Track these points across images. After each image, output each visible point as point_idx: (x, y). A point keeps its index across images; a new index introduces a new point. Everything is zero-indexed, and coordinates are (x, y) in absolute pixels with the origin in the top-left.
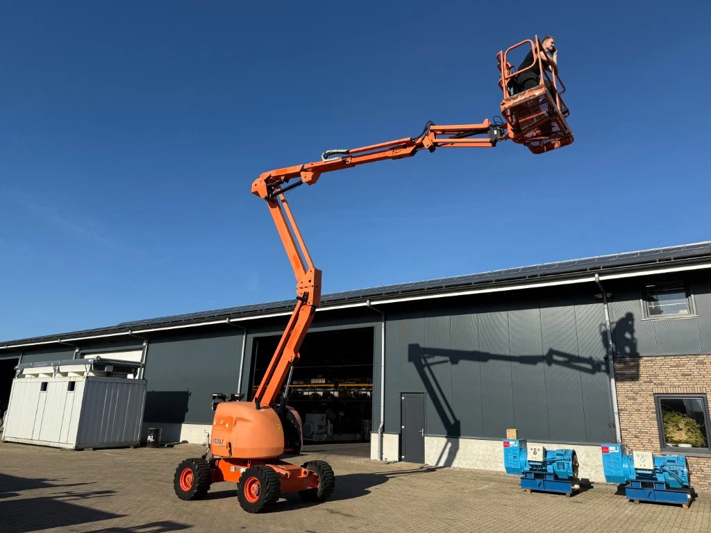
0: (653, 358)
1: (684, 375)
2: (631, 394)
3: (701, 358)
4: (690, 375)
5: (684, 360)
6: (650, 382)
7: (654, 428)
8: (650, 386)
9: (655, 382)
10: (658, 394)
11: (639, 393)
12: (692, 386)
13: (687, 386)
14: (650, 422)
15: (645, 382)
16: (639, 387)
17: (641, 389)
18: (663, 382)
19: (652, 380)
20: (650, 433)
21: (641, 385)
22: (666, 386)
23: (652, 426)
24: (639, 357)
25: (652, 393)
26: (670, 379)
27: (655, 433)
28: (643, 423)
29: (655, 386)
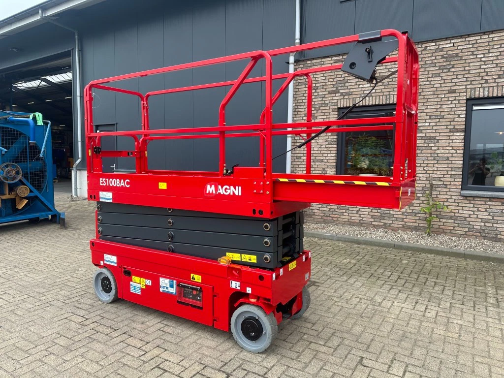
6: (336, 92)
7: (331, 155)
8: (335, 98)
9: (341, 91)
10: (344, 108)
11: (321, 108)
12: (388, 93)
13: (382, 94)
14: (327, 146)
15: (330, 93)
16: (322, 100)
17: (323, 102)
18: (351, 90)
19: (339, 88)
20: (325, 161)
21: (325, 97)
22: (353, 96)
23: (329, 152)
24: (328, 57)
25: (336, 107)
26: (360, 86)
27: (331, 161)
28: (320, 149)
29: (342, 97)
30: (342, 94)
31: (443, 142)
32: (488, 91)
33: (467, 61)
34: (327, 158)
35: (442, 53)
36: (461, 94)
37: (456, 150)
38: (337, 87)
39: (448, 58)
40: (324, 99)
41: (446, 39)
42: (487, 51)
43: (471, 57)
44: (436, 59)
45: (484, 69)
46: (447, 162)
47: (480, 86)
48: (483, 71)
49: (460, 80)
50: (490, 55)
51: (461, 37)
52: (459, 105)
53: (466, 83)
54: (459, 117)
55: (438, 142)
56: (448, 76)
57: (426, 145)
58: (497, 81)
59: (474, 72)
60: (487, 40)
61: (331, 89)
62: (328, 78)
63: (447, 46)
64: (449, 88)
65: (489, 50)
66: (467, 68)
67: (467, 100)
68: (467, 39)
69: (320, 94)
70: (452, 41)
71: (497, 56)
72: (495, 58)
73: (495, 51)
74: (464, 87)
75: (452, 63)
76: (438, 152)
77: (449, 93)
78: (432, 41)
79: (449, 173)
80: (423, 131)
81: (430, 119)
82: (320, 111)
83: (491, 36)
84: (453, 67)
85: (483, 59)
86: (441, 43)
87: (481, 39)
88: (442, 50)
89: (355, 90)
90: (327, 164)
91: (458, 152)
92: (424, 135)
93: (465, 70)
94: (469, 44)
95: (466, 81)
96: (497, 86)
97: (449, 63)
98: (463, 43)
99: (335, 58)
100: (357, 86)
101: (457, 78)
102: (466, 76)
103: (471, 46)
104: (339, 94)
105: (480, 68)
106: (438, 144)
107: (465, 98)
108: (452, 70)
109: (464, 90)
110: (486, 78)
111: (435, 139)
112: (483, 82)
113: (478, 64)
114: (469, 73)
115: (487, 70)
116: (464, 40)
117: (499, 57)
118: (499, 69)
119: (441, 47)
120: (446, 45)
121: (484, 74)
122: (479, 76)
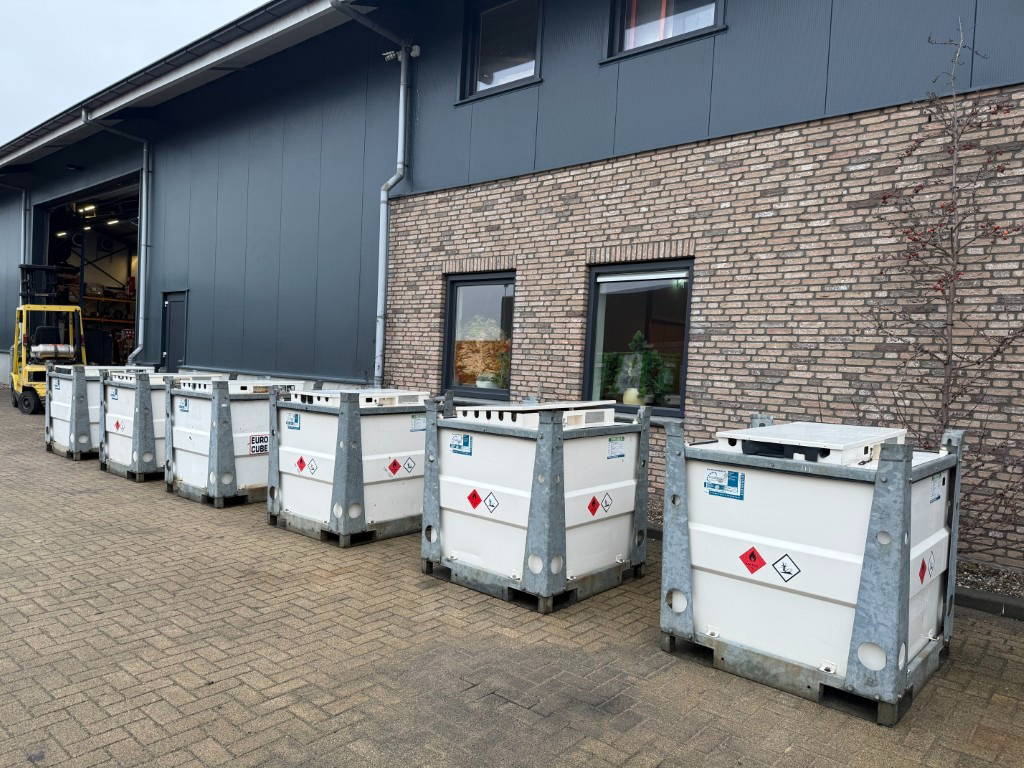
0: (452, 194)
1: (490, 229)
2: (412, 276)
3: (520, 185)
4: (498, 228)
5: (495, 193)
6: (440, 249)
7: (434, 348)
8: (439, 258)
9: (447, 248)
10: (449, 274)
12: (498, 253)
13: (491, 254)
14: (429, 334)
15: (435, 250)
16: (425, 261)
17: (426, 264)
18: (458, 247)
19: (444, 243)
21: (428, 256)
22: (461, 257)
25: (440, 273)
28: (421, 339)
29: (447, 258)
30: (446, 251)
31: (559, 332)
32: (610, 253)
33: (588, 205)
35: (559, 192)
36: (581, 257)
37: (573, 345)
38: (442, 242)
39: (567, 199)
40: (427, 260)
41: (565, 169)
42: (610, 190)
43: (592, 198)
44: (553, 201)
45: (607, 217)
46: (562, 363)
47: (600, 244)
48: (604, 220)
49: (579, 235)
50: (614, 196)
51: (581, 166)
52: (576, 275)
53: (585, 240)
54: (577, 293)
55: (552, 332)
56: (566, 228)
57: (539, 336)
58: (621, 237)
59: (595, 222)
60: (610, 172)
61: (435, 245)
62: (432, 226)
63: (565, 180)
64: (566, 248)
65: (612, 187)
66: (587, 217)
67: (590, 266)
68: (589, 170)
69: (423, 250)
70: (572, 173)
71: (621, 197)
72: (618, 201)
73: (619, 189)
74: (582, 246)
75: (571, 207)
76: (552, 347)
77: (566, 255)
78: (549, 172)
79: (565, 381)
80: (537, 315)
81: (545, 295)
83: (616, 165)
84: (572, 214)
85: (606, 202)
86: (559, 175)
87: (604, 170)
88: (559, 186)
89: (462, 247)
90: (429, 363)
91: (575, 348)
92: (536, 320)
93: (584, 219)
94: (590, 178)
95: (586, 236)
96: (621, 245)
97: (566, 207)
98: (583, 177)
99: (440, 196)
101: (576, 232)
102: (587, 228)
103: (592, 181)
104: (444, 253)
105: (602, 217)
106: (552, 336)
107: (583, 263)
108: (571, 218)
109: (583, 251)
110: (608, 232)
111: (549, 327)
112: (604, 238)
113: (599, 209)
114: (589, 225)
115: (610, 220)
116: (584, 171)
117: (624, 200)
118: (622, 218)
119: (559, 181)
120: (564, 178)
121: (606, 226)
122: (600, 229)
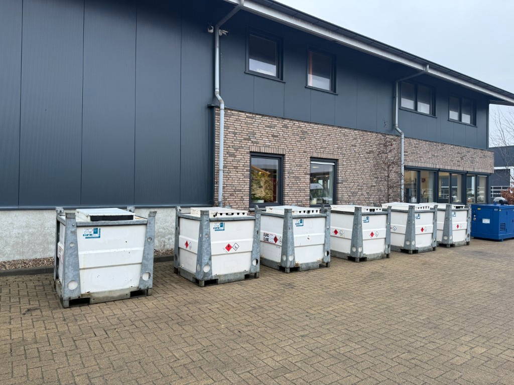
1: (273, 136)
2: (232, 150)
3: (286, 122)
7: (247, 186)
8: (248, 144)
10: (253, 152)
11: (239, 150)
12: (278, 147)
13: (274, 147)
14: (244, 179)
16: (240, 144)
17: (240, 145)
18: (258, 141)
19: (251, 137)
20: (243, 190)
21: (241, 142)
22: (259, 145)
23: (245, 184)
24: (243, 112)
25: (249, 151)
26: (263, 139)
27: (246, 191)
28: (239, 181)
29: (252, 144)
30: (252, 141)
31: (302, 180)
32: (317, 154)
33: (310, 137)
34: (244, 188)
35: (301, 129)
36: (308, 154)
38: (249, 136)
39: (304, 132)
40: (241, 143)
41: (302, 122)
42: (317, 134)
43: (312, 135)
44: (299, 132)
46: (304, 192)
47: (315, 151)
50: (318, 136)
51: (307, 122)
52: (307, 160)
55: (300, 180)
56: (303, 143)
58: (320, 150)
59: (313, 143)
60: (316, 128)
61: (245, 137)
62: (243, 127)
64: (304, 150)
66: (310, 140)
67: (310, 157)
68: (310, 125)
69: (238, 138)
70: (305, 124)
72: (319, 138)
74: (309, 150)
75: (305, 136)
77: (304, 152)
78: (297, 121)
80: (294, 173)
81: (297, 166)
82: (238, 152)
83: (318, 126)
84: (305, 138)
85: (315, 137)
86: (300, 123)
87: (314, 126)
88: (301, 127)
89: (260, 141)
90: (244, 193)
92: (294, 175)
94: (310, 128)
95: (310, 147)
96: (320, 152)
97: (303, 135)
98: (308, 126)
100: (261, 139)
101: (307, 145)
102: (310, 145)
104: (251, 142)
105: (315, 142)
108: (305, 140)
109: (310, 152)
110: (317, 147)
111: (299, 178)
112: (316, 149)
113: (314, 139)
114: (311, 143)
115: (317, 143)
119: (300, 125)
120: (302, 125)
121: (316, 145)
122: (314, 146)
